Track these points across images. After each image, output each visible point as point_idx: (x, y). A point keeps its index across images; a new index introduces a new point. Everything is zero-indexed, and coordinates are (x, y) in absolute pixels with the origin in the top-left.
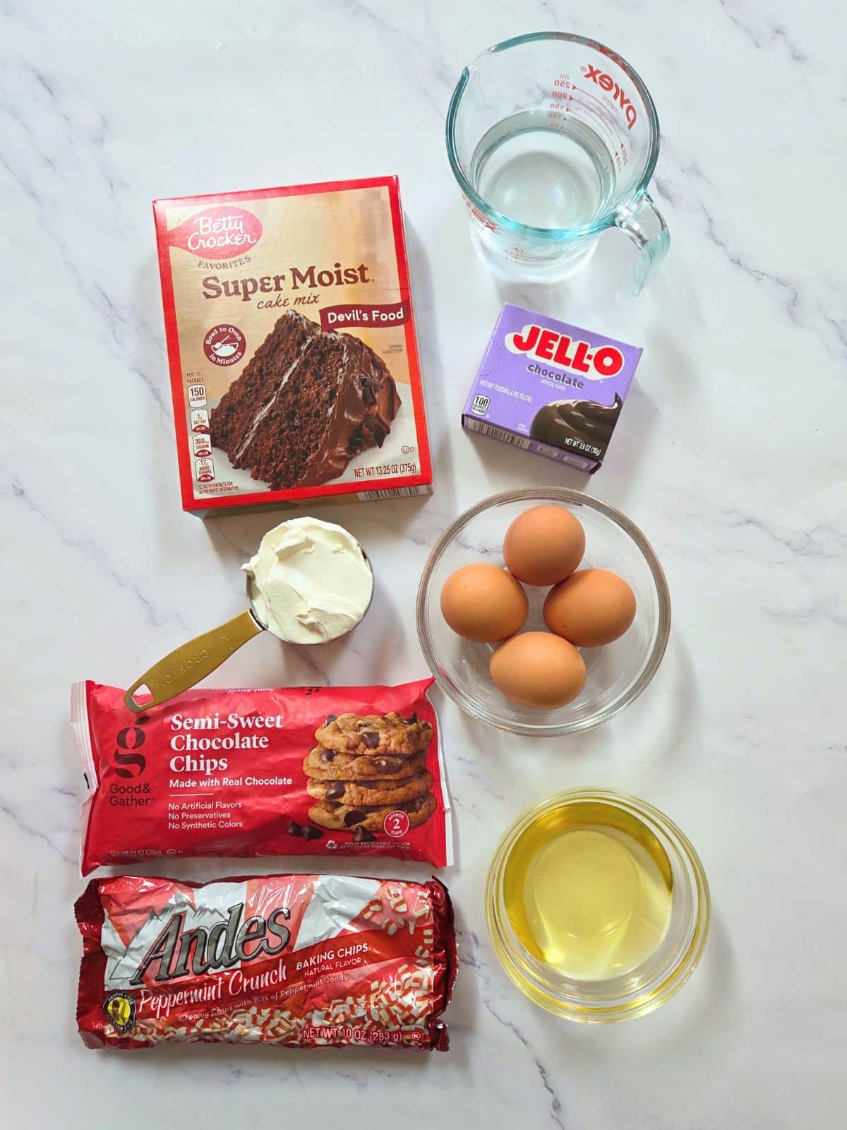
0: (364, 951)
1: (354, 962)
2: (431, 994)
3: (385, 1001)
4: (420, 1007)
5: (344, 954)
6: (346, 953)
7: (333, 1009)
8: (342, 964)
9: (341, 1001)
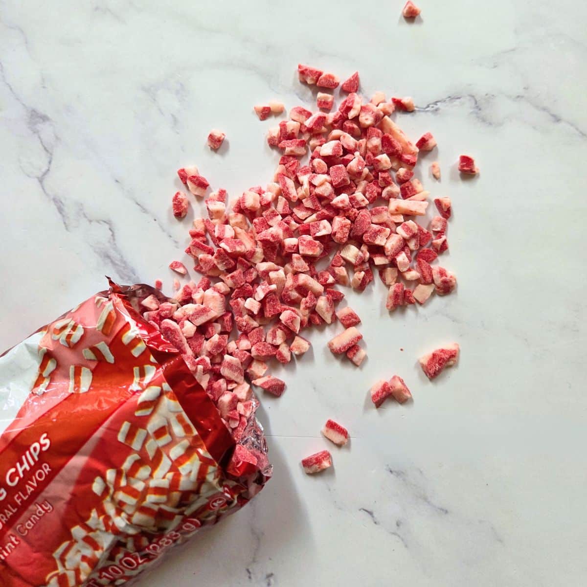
0: (44, 449)
1: (40, 475)
2: (195, 439)
3: (130, 501)
4: (190, 472)
5: (18, 475)
6: (20, 470)
7: (64, 566)
8: (25, 494)
9: (65, 544)
